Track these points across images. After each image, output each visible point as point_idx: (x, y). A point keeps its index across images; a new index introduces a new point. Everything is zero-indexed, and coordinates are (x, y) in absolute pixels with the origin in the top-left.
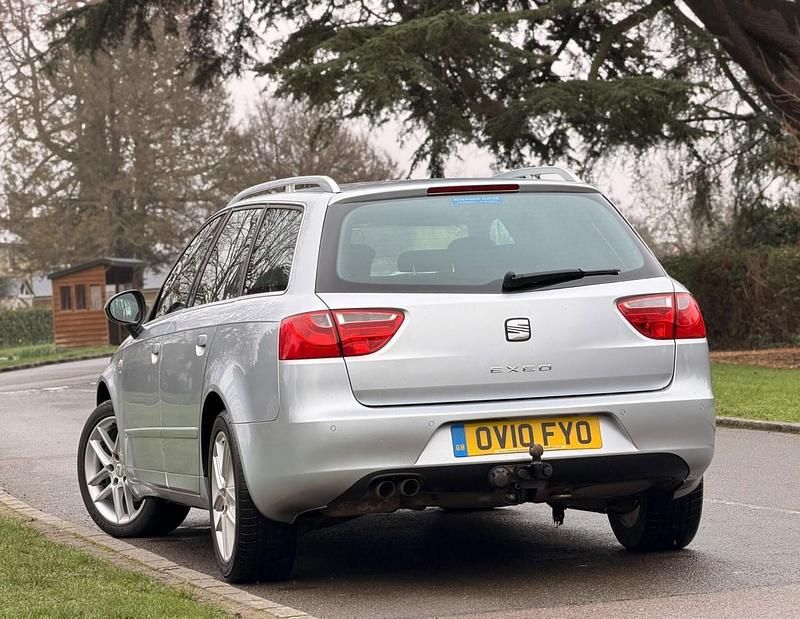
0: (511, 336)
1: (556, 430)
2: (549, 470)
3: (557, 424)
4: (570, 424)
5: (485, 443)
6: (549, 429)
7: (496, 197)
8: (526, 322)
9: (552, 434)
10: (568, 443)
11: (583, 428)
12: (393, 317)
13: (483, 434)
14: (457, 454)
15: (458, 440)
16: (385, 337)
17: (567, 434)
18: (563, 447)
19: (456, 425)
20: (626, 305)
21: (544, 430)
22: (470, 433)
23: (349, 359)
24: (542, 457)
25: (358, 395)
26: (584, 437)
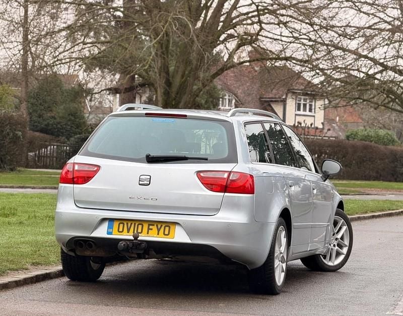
0: (141, 182)
1: (154, 228)
2: (143, 245)
3: (155, 225)
4: (162, 226)
5: (121, 230)
6: (151, 227)
7: (172, 120)
8: (149, 177)
9: (152, 229)
10: (158, 234)
11: (167, 229)
12: (96, 169)
13: (121, 225)
14: (109, 233)
15: (110, 227)
16: (91, 177)
17: (159, 230)
18: (155, 236)
19: (111, 220)
20: (202, 174)
21: (149, 227)
22: (116, 224)
23: (75, 185)
24: (138, 239)
25: (76, 202)
26: (166, 232)
